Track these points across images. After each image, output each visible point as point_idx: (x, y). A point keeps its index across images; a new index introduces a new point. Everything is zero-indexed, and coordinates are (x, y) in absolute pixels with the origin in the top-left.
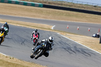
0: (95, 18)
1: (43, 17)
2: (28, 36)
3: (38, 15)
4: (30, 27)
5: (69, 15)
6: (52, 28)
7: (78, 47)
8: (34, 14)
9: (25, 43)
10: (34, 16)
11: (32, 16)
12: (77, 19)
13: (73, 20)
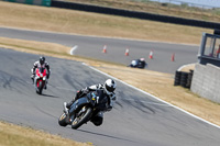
0: (165, 31)
1: (52, 29)
2: (17, 70)
3: (40, 22)
4: (23, 50)
5: (109, 24)
6: (71, 53)
7: (127, 93)
8: (32, 21)
9: (12, 84)
10: (32, 26)
11: (26, 26)
12: (126, 32)
13: (117, 35)
